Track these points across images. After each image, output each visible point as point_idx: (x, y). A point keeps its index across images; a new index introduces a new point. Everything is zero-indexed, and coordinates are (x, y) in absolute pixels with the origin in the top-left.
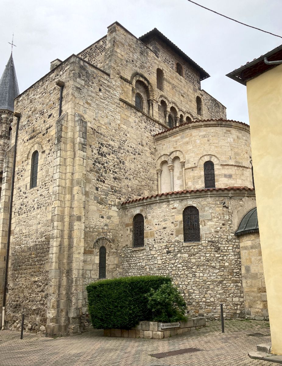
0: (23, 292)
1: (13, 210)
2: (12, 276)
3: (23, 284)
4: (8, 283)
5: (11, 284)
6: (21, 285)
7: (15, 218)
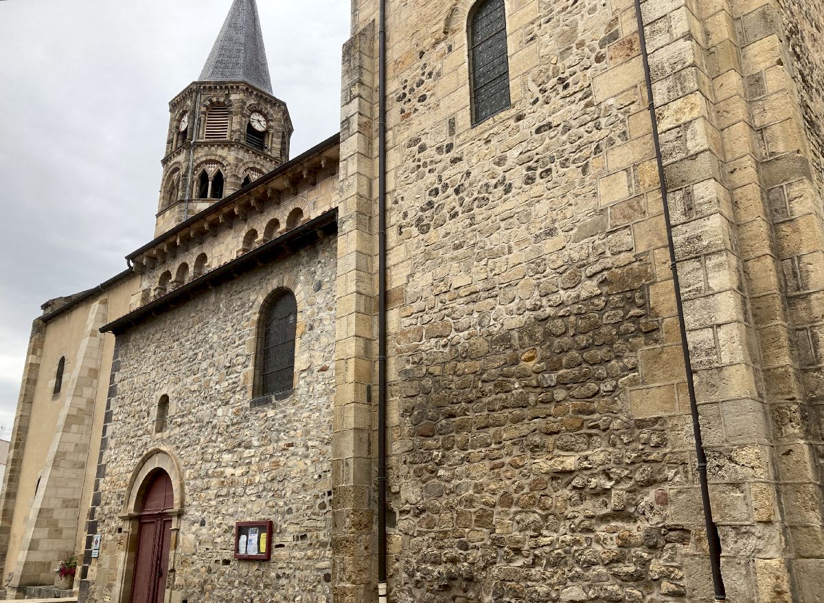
0: (484, 519)
1: (393, 218)
2: (409, 460)
3: (479, 489)
4: (395, 489)
5: (408, 491)
6: (471, 492)
7: (403, 247)
